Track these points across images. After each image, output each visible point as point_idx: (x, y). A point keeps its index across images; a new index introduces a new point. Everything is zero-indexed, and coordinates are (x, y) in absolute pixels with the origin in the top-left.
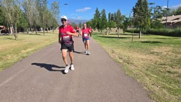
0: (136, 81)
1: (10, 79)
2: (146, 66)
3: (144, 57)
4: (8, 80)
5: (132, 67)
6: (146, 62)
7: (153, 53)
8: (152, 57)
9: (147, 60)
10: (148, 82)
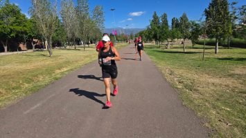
0: (196, 115)
1: (38, 105)
2: (218, 94)
3: (217, 81)
4: (35, 107)
5: (195, 96)
6: (218, 88)
7: (232, 76)
8: (229, 82)
9: (220, 85)
10: (213, 117)
